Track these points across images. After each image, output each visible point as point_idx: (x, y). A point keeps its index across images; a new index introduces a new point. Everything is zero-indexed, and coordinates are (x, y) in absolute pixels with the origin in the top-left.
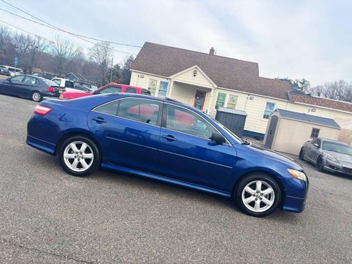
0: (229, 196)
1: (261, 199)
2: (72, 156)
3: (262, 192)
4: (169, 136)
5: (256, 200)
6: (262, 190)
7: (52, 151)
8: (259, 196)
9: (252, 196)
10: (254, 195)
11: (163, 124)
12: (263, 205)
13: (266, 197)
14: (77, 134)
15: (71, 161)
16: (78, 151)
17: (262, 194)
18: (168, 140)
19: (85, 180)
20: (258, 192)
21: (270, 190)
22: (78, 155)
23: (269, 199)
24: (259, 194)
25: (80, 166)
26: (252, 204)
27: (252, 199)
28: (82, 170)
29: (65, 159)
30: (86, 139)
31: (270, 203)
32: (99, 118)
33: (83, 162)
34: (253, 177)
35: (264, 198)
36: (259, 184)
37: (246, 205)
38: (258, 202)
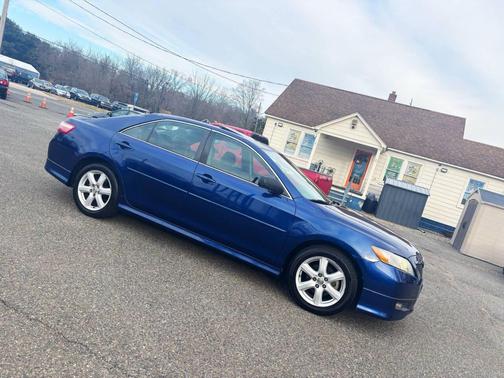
0: (277, 273)
1: (324, 286)
2: (88, 189)
3: (326, 276)
4: (206, 175)
5: (317, 286)
6: (329, 272)
7: (66, 180)
8: (321, 281)
9: (312, 281)
10: (315, 279)
11: (203, 158)
12: (326, 296)
13: (333, 284)
14: (96, 161)
15: (86, 195)
16: (95, 183)
17: (326, 279)
18: (204, 180)
19: (98, 223)
20: (321, 275)
21: (339, 275)
22: (94, 188)
23: (338, 290)
24: (322, 279)
25: (94, 203)
26: (311, 292)
27: (311, 283)
28: (97, 209)
30: (107, 169)
31: (338, 295)
32: (123, 142)
33: (99, 198)
34: (316, 250)
35: (329, 286)
36: (324, 263)
37: (300, 292)
38: (319, 291)
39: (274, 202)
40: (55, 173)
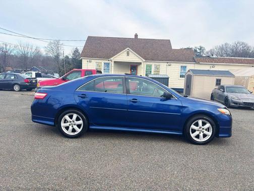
0: (181, 134)
2: (67, 124)
3: (203, 127)
4: (133, 99)
5: (200, 133)
6: (203, 126)
8: (201, 130)
9: (197, 132)
10: (198, 130)
11: (128, 92)
12: (205, 136)
13: (206, 130)
14: (69, 109)
15: (67, 128)
16: (71, 120)
17: (203, 129)
18: (133, 102)
19: (79, 140)
20: (200, 128)
21: (208, 125)
22: (71, 123)
23: (209, 131)
24: (201, 129)
25: (74, 130)
26: (198, 137)
28: (76, 133)
29: (63, 128)
30: (76, 111)
31: (210, 134)
32: (82, 95)
33: (75, 127)
34: (195, 118)
35: (204, 131)
36: (200, 122)
37: (193, 138)
38: (201, 135)
40: (36, 121)
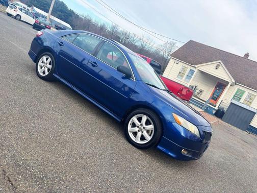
0: (119, 120)
1: (142, 132)
2: (42, 64)
3: (145, 126)
4: (94, 62)
5: (139, 131)
6: (146, 124)
8: (141, 129)
9: (136, 127)
10: (138, 127)
11: (95, 53)
13: (148, 132)
15: (41, 68)
16: (46, 62)
17: (144, 128)
18: (92, 65)
20: (141, 125)
21: (151, 127)
22: (45, 65)
24: (142, 127)
25: (44, 72)
27: (136, 129)
29: (38, 65)
30: (52, 55)
31: (149, 138)
32: (61, 42)
33: (46, 70)
35: (145, 132)
36: (145, 118)
37: (129, 133)
38: (139, 134)
39: (125, 82)
